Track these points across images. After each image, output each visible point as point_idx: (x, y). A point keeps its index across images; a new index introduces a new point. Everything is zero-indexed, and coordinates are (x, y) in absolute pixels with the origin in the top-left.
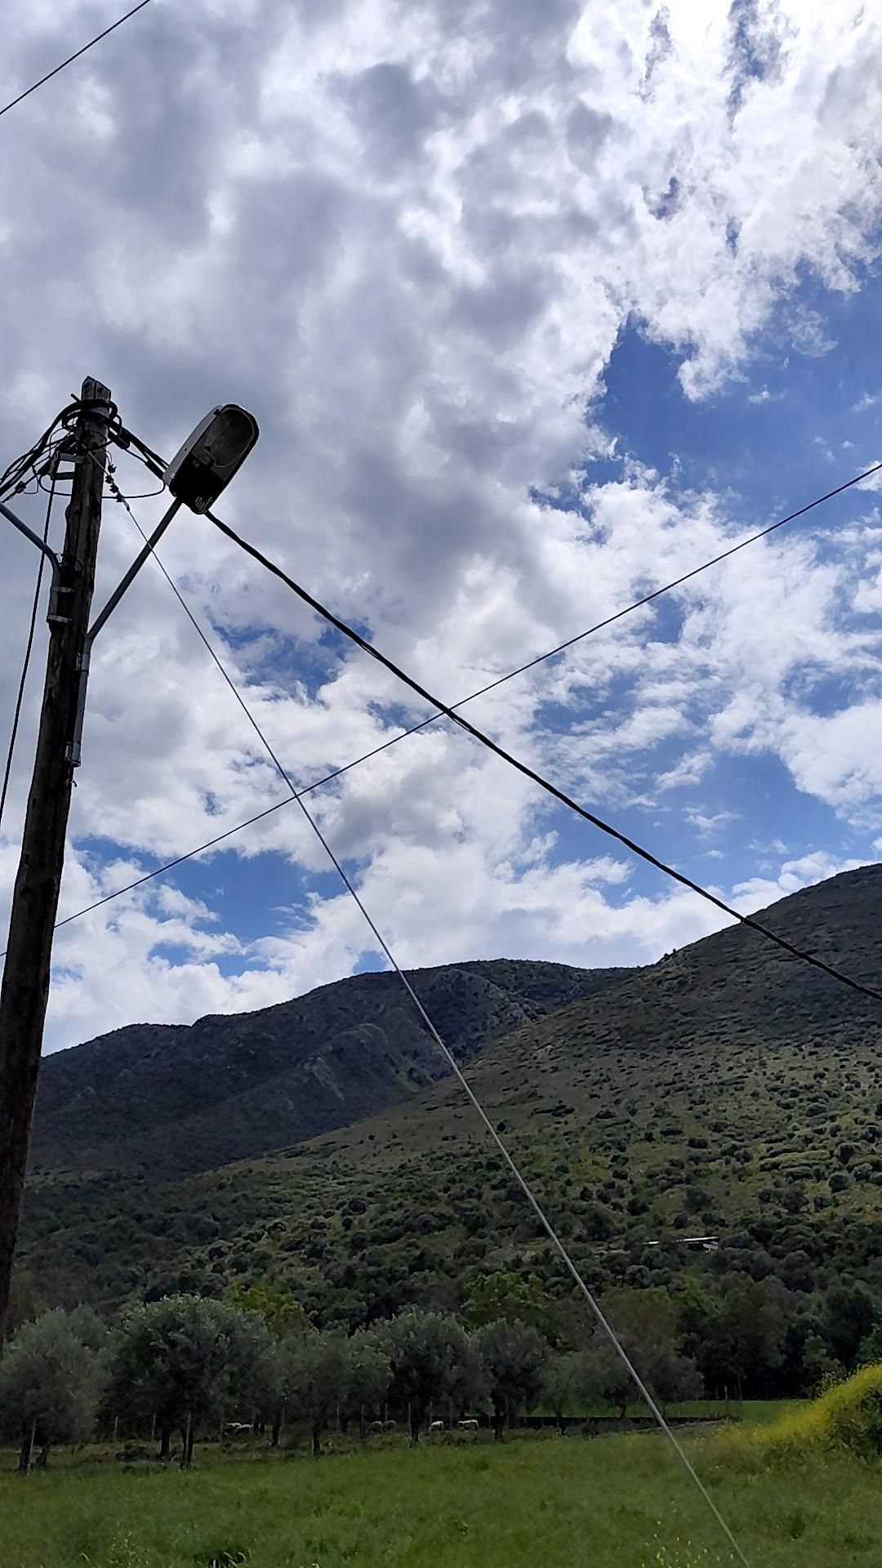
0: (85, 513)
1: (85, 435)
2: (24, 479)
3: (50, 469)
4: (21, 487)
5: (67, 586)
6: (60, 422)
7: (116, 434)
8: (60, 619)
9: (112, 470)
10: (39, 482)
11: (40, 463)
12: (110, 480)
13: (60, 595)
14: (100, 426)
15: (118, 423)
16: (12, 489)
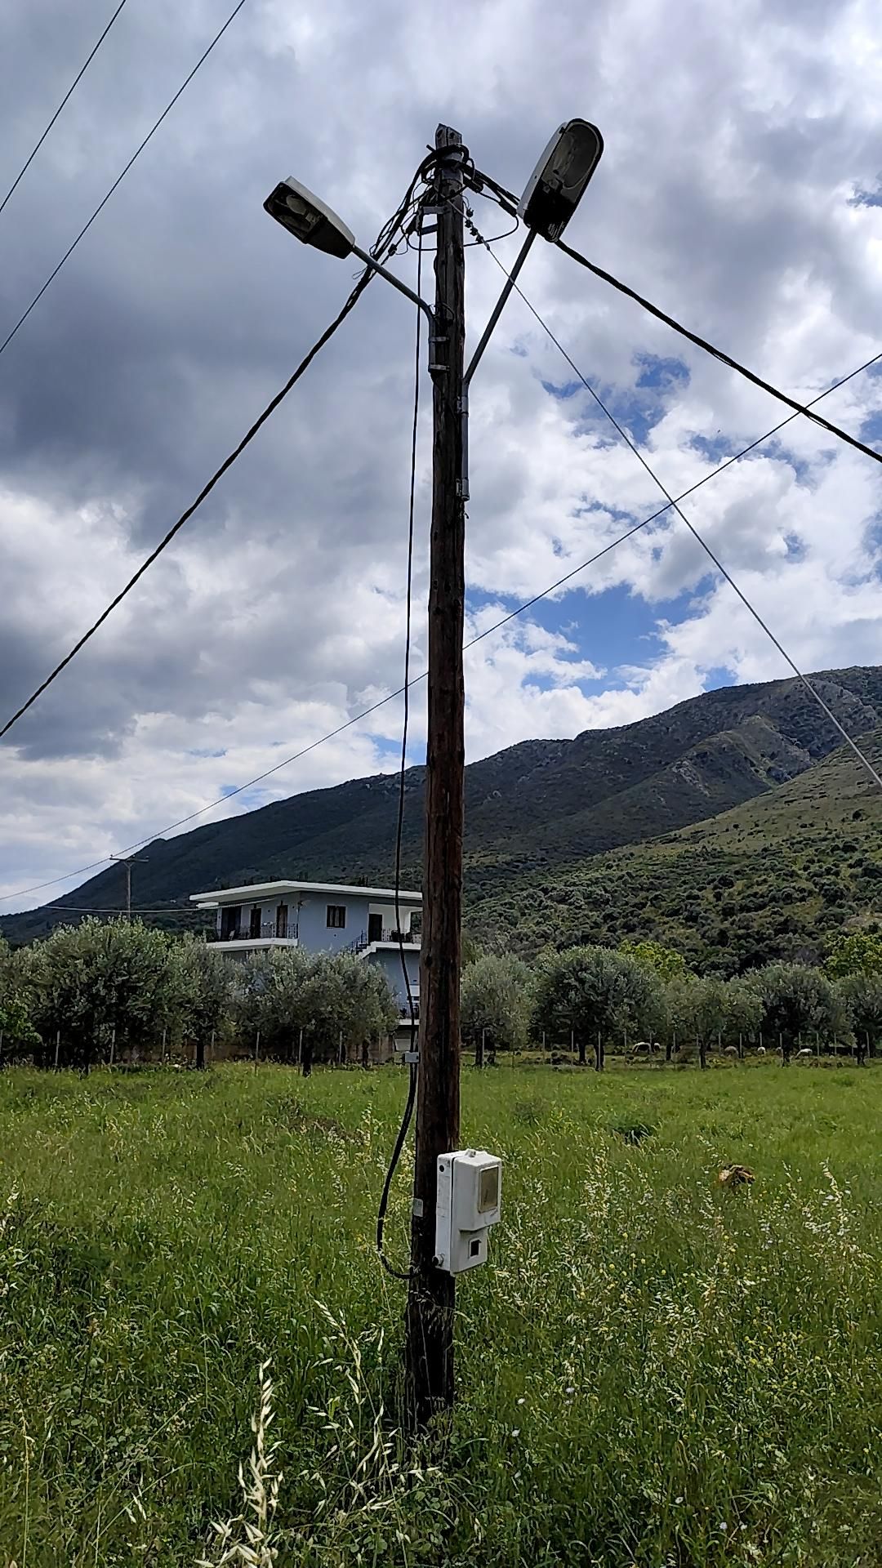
0: (450, 261)
1: (444, 185)
2: (394, 241)
3: (416, 227)
4: (393, 249)
5: (442, 335)
6: (420, 177)
7: (470, 178)
8: (439, 367)
9: (470, 214)
10: (407, 240)
11: (406, 223)
12: (469, 224)
13: (438, 344)
14: (456, 173)
15: (471, 166)
16: (386, 253)
